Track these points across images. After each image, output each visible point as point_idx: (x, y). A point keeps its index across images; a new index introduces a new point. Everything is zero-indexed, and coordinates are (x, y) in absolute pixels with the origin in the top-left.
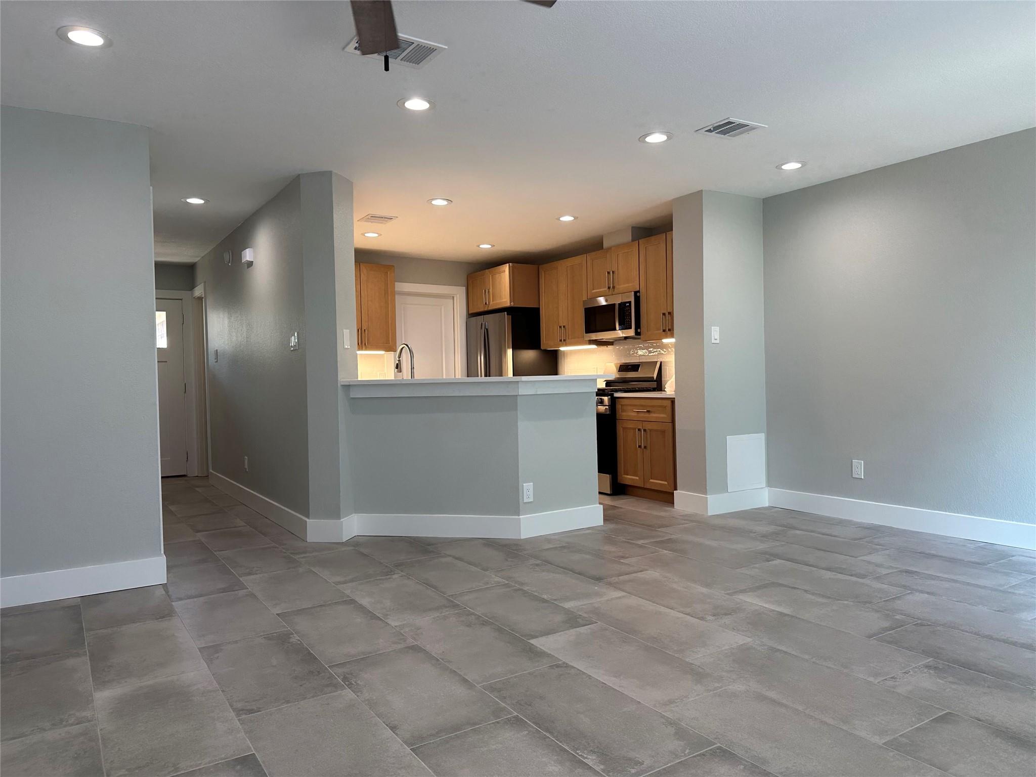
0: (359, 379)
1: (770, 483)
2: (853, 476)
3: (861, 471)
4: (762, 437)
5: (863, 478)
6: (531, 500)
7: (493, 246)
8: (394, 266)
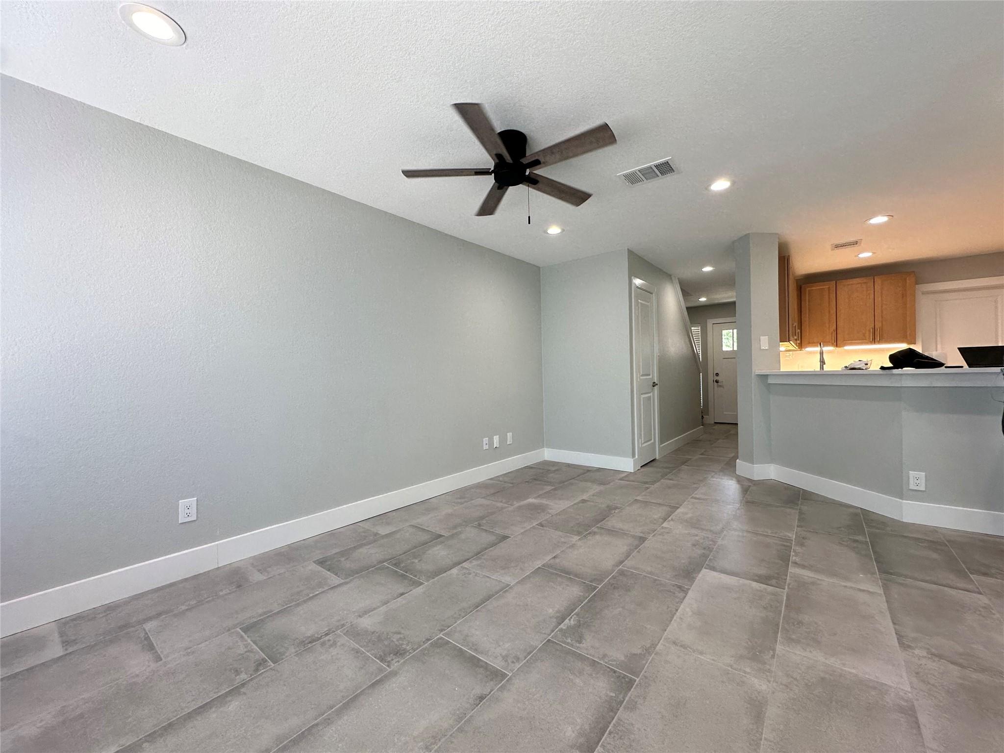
0: (781, 370)
6: (922, 488)
8: (914, 272)
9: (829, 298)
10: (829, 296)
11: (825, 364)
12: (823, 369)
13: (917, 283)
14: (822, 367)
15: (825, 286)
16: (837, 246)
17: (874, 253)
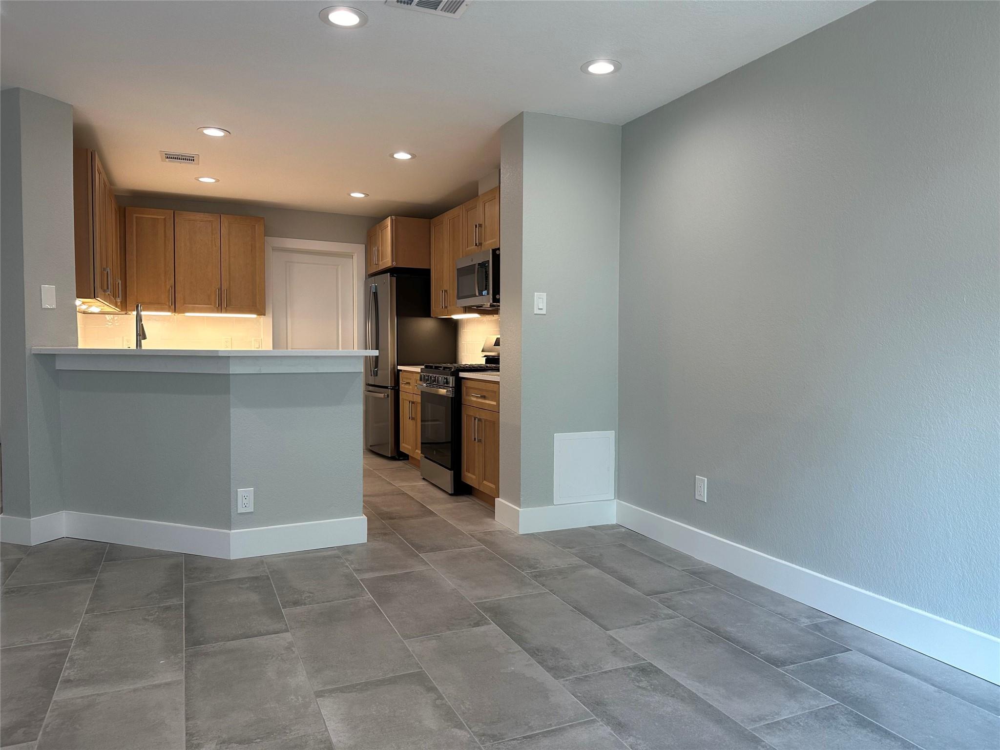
0: (79, 347)
1: (620, 494)
2: (696, 498)
3: (704, 489)
4: (611, 435)
5: (706, 501)
6: (251, 509)
7: (367, 195)
8: (263, 218)
9: (165, 236)
10: (165, 231)
11: (145, 338)
12: (141, 346)
13: (267, 233)
14: (139, 344)
15: (160, 215)
16: (170, 157)
17: (217, 181)
